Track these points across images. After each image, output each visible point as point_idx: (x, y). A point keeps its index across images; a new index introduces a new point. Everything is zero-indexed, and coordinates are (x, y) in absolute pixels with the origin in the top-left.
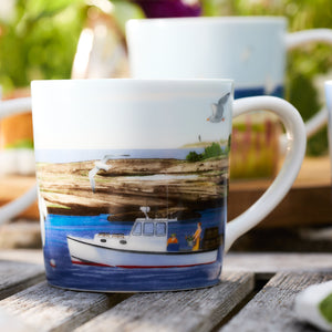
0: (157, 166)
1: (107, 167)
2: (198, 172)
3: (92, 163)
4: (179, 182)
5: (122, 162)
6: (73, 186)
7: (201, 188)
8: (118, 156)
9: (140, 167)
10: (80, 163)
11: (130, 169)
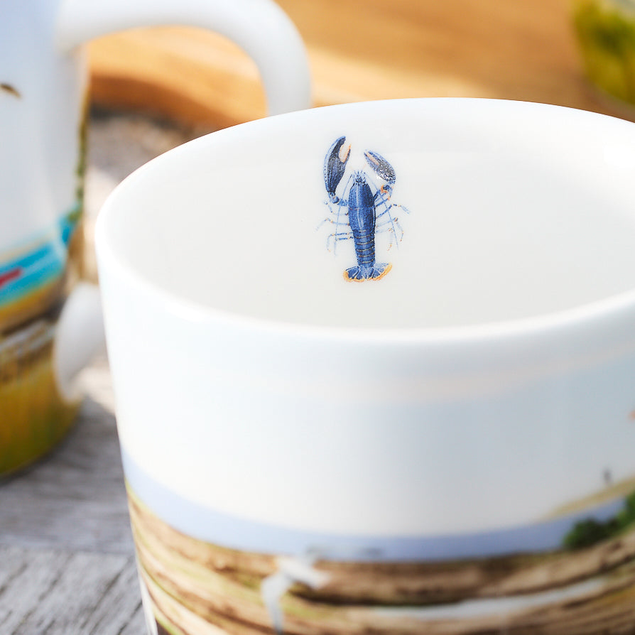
0: (469, 578)
1: (318, 580)
2: (606, 570)
3: (268, 558)
4: (542, 611)
5: (361, 568)
6: (219, 604)
7: (616, 610)
8: (347, 552)
9: (415, 584)
10: (236, 553)
11: (385, 588)
